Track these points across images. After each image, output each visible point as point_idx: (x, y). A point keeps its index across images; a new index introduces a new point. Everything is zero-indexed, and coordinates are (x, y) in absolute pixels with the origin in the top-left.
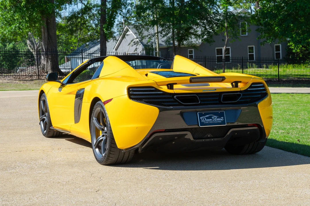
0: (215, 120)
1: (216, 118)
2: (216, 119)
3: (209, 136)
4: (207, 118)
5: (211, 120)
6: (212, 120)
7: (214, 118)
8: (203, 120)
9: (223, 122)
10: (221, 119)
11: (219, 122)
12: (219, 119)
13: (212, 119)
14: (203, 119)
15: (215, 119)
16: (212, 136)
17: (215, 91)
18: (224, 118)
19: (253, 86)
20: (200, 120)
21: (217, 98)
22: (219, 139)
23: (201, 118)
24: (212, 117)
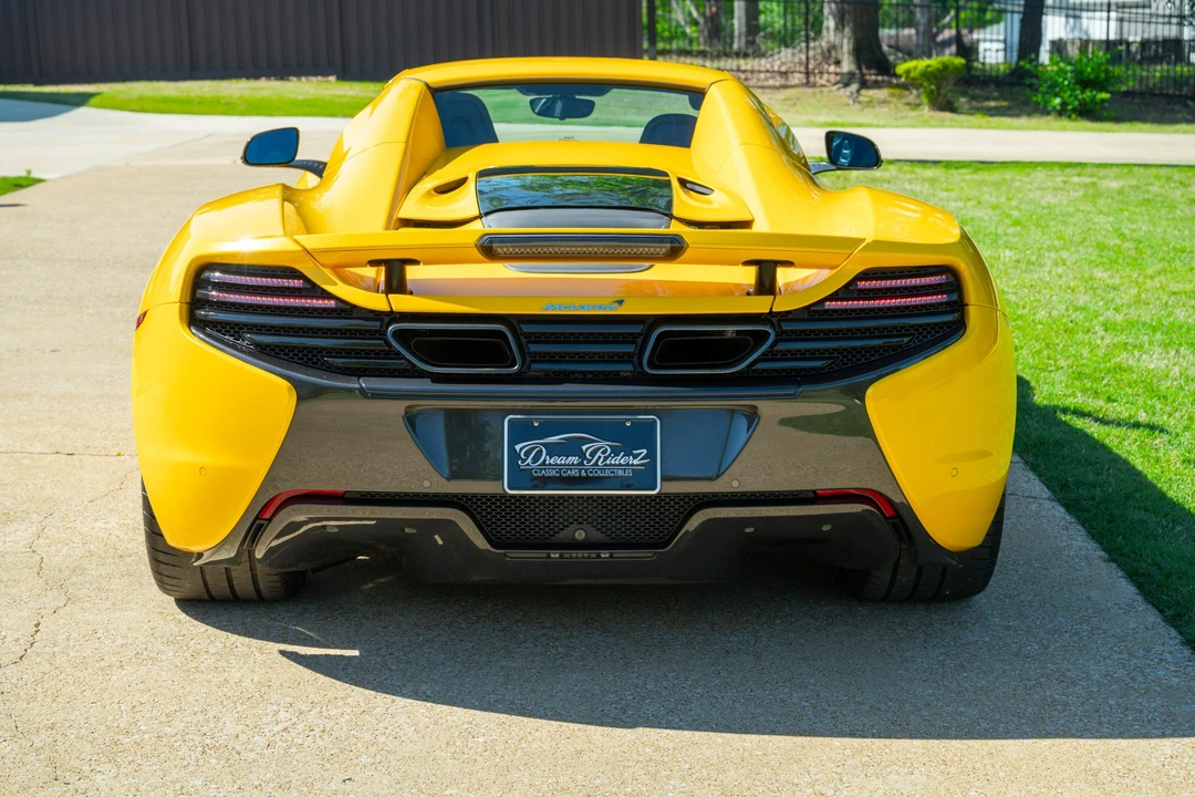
0: (596, 464)
1: (604, 452)
2: (606, 459)
3: (580, 535)
4: (553, 450)
5: (575, 460)
6: (581, 464)
7: (593, 454)
8: (529, 461)
9: (645, 477)
10: (635, 457)
11: (620, 473)
12: (621, 460)
13: (582, 455)
14: (527, 454)
15: (601, 454)
16: (598, 536)
17: (616, 309)
18: (651, 455)
19: (862, 284)
20: (514, 455)
21: (630, 348)
22: (646, 554)
23: (518, 447)
24: (584, 448)
